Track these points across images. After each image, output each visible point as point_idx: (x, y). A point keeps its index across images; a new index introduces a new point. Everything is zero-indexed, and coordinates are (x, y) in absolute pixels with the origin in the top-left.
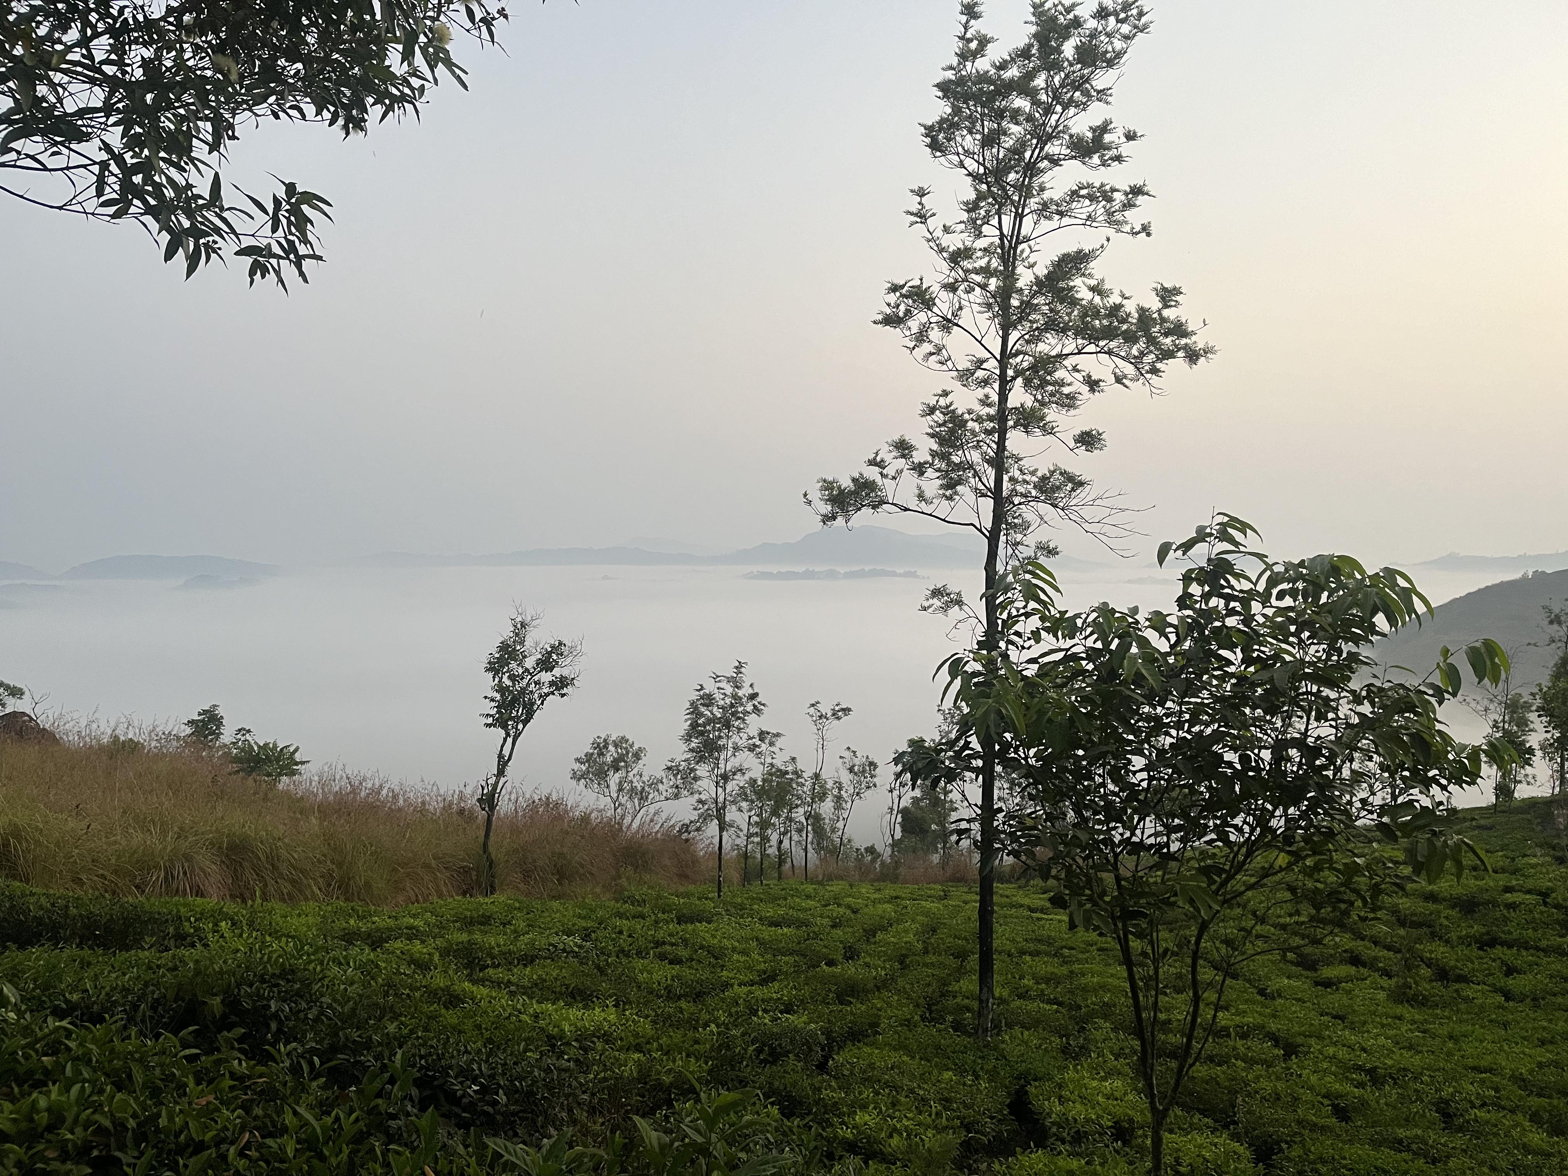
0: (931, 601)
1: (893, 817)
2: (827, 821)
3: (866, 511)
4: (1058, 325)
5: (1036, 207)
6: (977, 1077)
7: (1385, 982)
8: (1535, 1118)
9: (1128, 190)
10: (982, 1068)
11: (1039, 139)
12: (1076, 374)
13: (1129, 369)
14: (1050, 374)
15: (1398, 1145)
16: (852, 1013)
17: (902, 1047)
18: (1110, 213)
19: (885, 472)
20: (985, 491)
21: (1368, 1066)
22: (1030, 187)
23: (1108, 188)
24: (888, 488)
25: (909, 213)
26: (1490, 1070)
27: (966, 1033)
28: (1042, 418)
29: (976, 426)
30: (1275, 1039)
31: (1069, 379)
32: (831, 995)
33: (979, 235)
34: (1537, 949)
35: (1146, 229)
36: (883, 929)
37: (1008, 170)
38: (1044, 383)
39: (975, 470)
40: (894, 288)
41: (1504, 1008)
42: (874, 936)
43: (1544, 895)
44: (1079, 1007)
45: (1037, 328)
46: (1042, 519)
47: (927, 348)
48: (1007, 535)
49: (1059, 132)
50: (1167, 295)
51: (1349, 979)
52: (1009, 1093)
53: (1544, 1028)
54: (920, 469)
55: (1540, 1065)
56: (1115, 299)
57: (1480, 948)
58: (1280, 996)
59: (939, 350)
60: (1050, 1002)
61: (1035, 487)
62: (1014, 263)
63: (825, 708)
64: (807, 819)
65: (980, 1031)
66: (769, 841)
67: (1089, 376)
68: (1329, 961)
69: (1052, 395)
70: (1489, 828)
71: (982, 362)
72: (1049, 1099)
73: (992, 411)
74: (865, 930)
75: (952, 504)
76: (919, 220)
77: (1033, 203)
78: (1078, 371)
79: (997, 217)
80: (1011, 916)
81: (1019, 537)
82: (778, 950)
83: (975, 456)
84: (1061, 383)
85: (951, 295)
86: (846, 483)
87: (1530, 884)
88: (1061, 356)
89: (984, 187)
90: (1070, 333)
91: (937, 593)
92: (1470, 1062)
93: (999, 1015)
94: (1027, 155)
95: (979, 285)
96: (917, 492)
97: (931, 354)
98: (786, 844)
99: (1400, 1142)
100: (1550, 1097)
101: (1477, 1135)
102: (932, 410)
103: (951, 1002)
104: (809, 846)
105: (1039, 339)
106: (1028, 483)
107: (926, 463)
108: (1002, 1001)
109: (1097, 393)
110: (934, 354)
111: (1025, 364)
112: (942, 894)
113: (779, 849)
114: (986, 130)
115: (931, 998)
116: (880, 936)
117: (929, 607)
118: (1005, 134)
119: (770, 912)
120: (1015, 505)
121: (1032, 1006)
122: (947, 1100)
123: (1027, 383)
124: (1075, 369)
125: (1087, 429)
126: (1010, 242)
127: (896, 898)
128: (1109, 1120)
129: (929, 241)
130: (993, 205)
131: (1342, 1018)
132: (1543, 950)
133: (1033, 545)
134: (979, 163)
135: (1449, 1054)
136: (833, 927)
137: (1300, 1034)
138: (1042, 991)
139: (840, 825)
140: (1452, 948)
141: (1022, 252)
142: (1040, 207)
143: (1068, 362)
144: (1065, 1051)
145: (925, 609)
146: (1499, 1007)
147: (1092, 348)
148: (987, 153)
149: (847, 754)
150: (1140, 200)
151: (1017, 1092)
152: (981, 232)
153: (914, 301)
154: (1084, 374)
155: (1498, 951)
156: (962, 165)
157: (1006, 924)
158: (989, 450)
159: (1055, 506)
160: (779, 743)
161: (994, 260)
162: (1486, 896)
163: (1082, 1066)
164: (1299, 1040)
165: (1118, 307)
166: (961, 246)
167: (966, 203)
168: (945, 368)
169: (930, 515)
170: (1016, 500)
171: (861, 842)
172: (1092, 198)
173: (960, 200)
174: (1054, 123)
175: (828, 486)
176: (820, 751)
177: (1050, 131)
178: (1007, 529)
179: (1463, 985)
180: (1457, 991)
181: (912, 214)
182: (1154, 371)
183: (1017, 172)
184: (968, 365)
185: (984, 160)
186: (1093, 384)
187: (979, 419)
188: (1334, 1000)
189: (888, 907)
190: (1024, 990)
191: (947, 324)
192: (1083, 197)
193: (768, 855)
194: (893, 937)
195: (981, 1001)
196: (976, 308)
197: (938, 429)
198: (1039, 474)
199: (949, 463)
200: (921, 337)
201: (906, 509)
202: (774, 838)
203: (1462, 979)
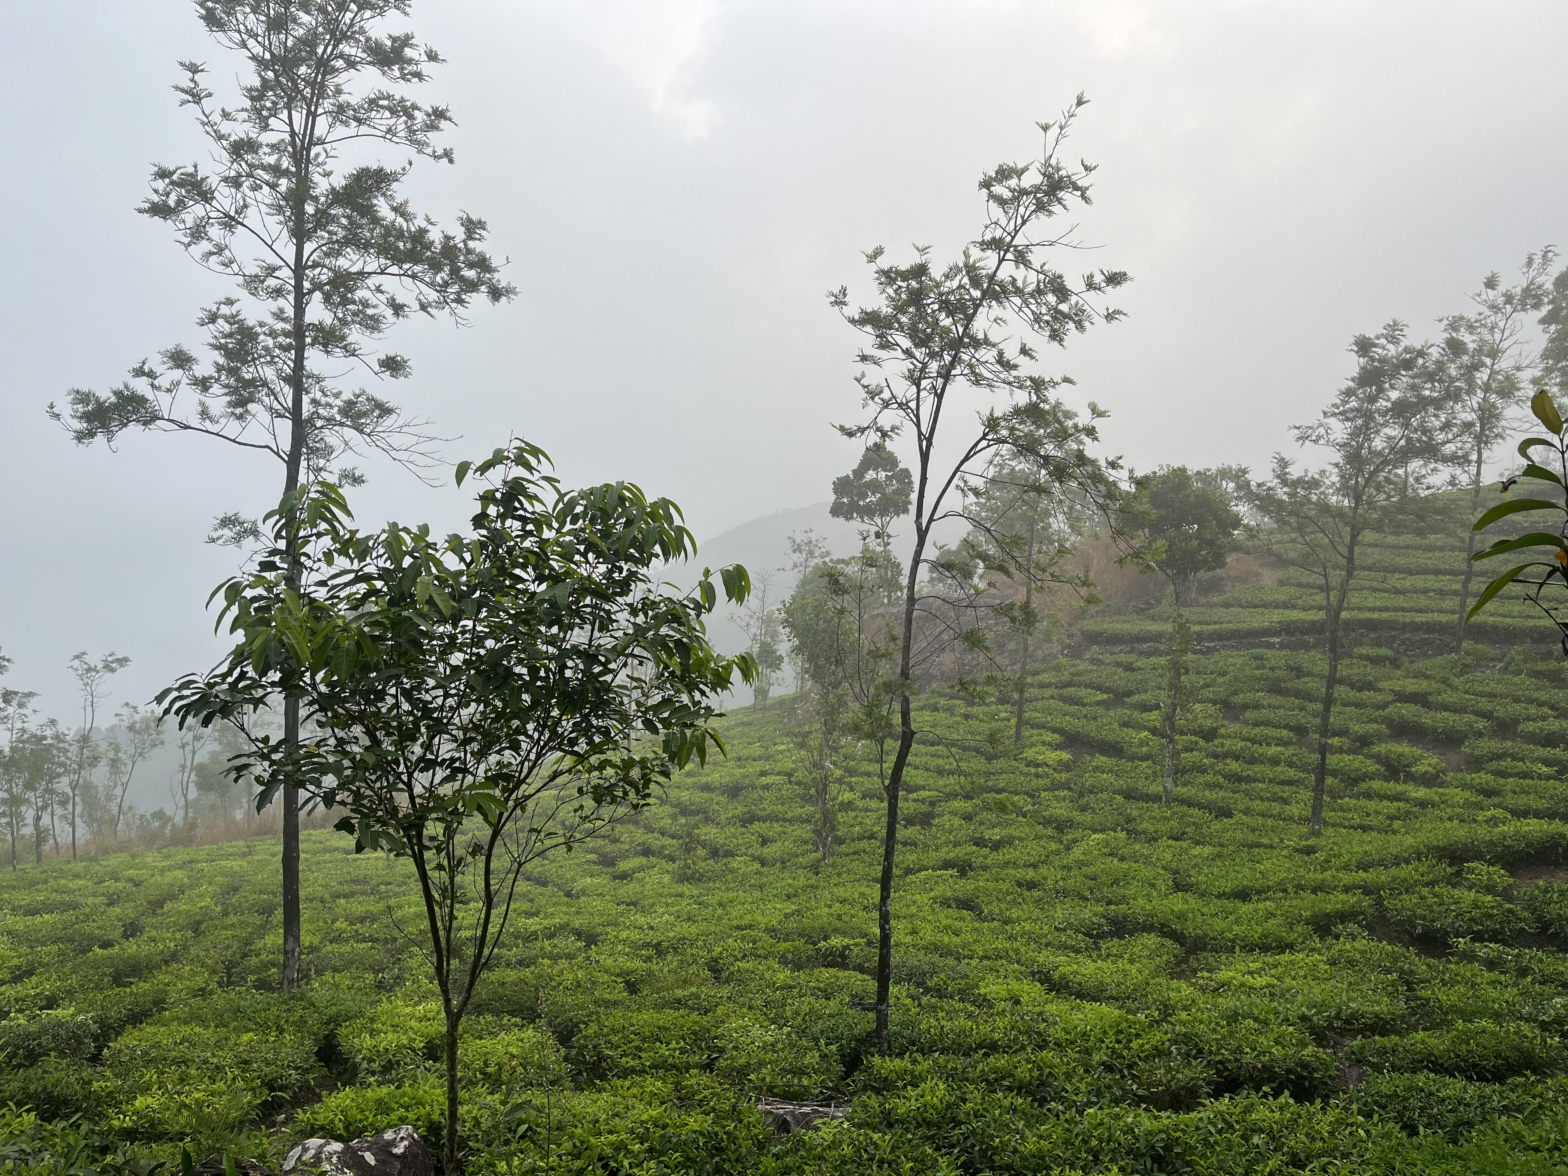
0: (220, 532)
1: (186, 775)
2: (101, 789)
3: (134, 428)
4: (359, 240)
5: (331, 108)
6: (281, 1031)
7: (670, 867)
8: (783, 960)
9: (430, 110)
10: (287, 1021)
11: (333, 35)
12: (379, 295)
13: (432, 295)
14: (352, 291)
15: (678, 1003)
16: (132, 993)
17: (195, 1018)
18: (411, 131)
19: (156, 382)
20: (282, 412)
21: (655, 942)
22: (322, 86)
23: (408, 104)
24: (162, 401)
25: (177, 88)
26: (750, 927)
27: (272, 990)
28: (343, 338)
29: (270, 342)
30: (578, 934)
31: (373, 301)
32: (106, 980)
33: (265, 127)
34: (785, 820)
35: (448, 155)
36: (173, 897)
37: (300, 62)
38: (345, 302)
39: (269, 388)
40: (163, 174)
41: (761, 873)
42: (162, 907)
43: (789, 775)
44: (395, 940)
45: (337, 241)
46: (346, 443)
47: (205, 246)
48: (308, 460)
49: (354, 33)
50: (472, 227)
51: (642, 869)
52: (316, 1040)
53: (790, 885)
54: (203, 384)
55: (787, 916)
56: (420, 222)
57: (743, 826)
58: (583, 894)
59: (220, 250)
60: (364, 940)
61: (339, 412)
62: (307, 168)
63: (95, 660)
64: (73, 789)
65: (286, 982)
66: (23, 820)
67: (394, 300)
68: (624, 856)
69: (355, 314)
70: (750, 724)
71: (275, 269)
72: (359, 1036)
73: (288, 327)
74: (149, 902)
75: (244, 424)
76: (190, 98)
77: (327, 104)
78: (382, 292)
79: (286, 112)
80: (325, 862)
81: (322, 463)
82: (37, 941)
83: (269, 373)
84: (365, 304)
85: (233, 190)
86: (106, 395)
87: (778, 767)
88: (362, 275)
89: (270, 75)
90: (372, 251)
91: (226, 522)
92: (735, 923)
93: (308, 964)
94: (320, 50)
95: (267, 184)
96: (200, 409)
97: (211, 254)
98: (46, 820)
99: (679, 1001)
100: (793, 941)
101: (740, 982)
102: (213, 318)
103: (254, 961)
104: (77, 820)
105: (339, 254)
106: (331, 407)
107: (212, 378)
108: (313, 949)
109: (401, 318)
110: (214, 254)
111: (324, 278)
112: (246, 850)
113: (37, 826)
114: (272, 12)
115: (230, 961)
116: (168, 906)
117: (219, 538)
118: (294, 21)
119: (24, 898)
120: (317, 428)
121: (345, 948)
122: (246, 1062)
123: (327, 299)
124: (379, 289)
125: (391, 354)
126: (303, 142)
127: (190, 862)
128: (421, 1042)
129: (204, 124)
130: (282, 98)
131: (634, 904)
132: (790, 821)
133: (337, 471)
134: (264, 46)
135: (720, 918)
136: (108, 905)
137: (599, 925)
138: (356, 931)
139: (118, 791)
140: (722, 828)
141: (317, 155)
142: (335, 109)
143: (372, 281)
144: (380, 986)
145: (213, 540)
146: (756, 873)
147: (394, 269)
148: (274, 38)
149: (125, 711)
150: (443, 124)
151: (326, 1037)
152: (267, 125)
153: (188, 192)
154: (388, 296)
155: (756, 826)
156: (244, 45)
157: (319, 870)
158: (285, 367)
159: (361, 432)
160: (33, 703)
161: (284, 158)
162: (747, 781)
163: (396, 995)
164: (599, 930)
165: (423, 232)
166: (243, 136)
167: (250, 90)
168: (229, 270)
169: (217, 434)
170: (319, 423)
171: (146, 807)
172: (393, 112)
173: (243, 85)
174: (348, 22)
175: (82, 397)
176: (89, 709)
177: (345, 29)
178: (308, 454)
179: (730, 859)
180: (725, 864)
181: (183, 91)
182: (460, 301)
183: (309, 67)
184: (258, 271)
185: (270, 44)
186: (398, 309)
187: (273, 334)
188: (628, 890)
189: (179, 873)
190: (338, 933)
191: (230, 222)
192: (382, 107)
193: (23, 837)
194: (185, 904)
195: (286, 952)
196: (264, 209)
197: (223, 341)
198: (344, 397)
199: (240, 379)
200: (198, 233)
201: (187, 427)
202: (29, 814)
203: (730, 854)
